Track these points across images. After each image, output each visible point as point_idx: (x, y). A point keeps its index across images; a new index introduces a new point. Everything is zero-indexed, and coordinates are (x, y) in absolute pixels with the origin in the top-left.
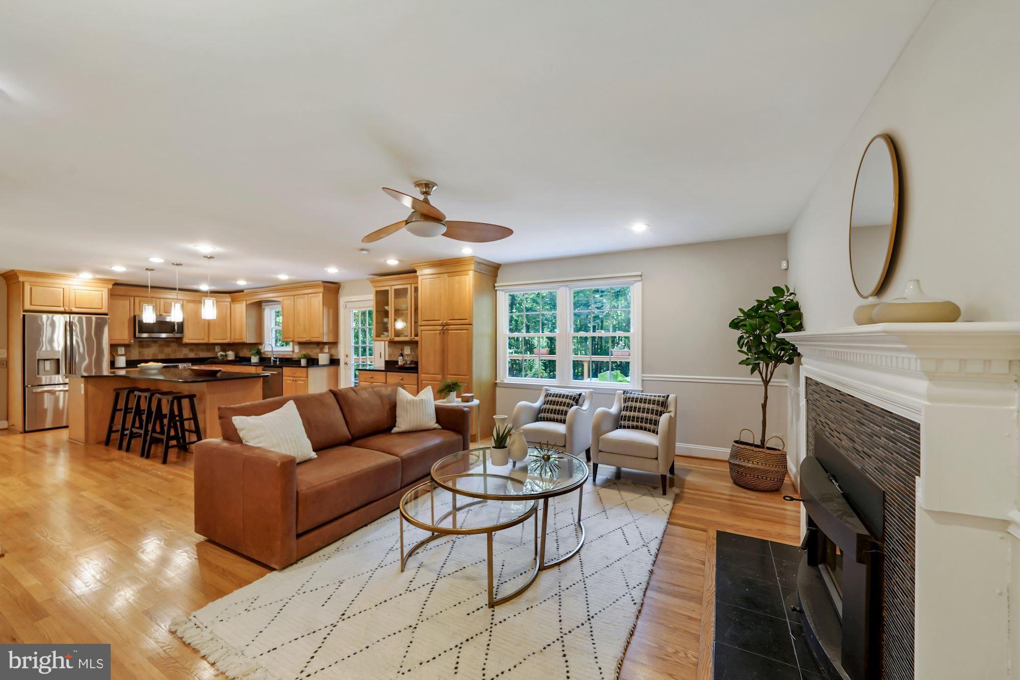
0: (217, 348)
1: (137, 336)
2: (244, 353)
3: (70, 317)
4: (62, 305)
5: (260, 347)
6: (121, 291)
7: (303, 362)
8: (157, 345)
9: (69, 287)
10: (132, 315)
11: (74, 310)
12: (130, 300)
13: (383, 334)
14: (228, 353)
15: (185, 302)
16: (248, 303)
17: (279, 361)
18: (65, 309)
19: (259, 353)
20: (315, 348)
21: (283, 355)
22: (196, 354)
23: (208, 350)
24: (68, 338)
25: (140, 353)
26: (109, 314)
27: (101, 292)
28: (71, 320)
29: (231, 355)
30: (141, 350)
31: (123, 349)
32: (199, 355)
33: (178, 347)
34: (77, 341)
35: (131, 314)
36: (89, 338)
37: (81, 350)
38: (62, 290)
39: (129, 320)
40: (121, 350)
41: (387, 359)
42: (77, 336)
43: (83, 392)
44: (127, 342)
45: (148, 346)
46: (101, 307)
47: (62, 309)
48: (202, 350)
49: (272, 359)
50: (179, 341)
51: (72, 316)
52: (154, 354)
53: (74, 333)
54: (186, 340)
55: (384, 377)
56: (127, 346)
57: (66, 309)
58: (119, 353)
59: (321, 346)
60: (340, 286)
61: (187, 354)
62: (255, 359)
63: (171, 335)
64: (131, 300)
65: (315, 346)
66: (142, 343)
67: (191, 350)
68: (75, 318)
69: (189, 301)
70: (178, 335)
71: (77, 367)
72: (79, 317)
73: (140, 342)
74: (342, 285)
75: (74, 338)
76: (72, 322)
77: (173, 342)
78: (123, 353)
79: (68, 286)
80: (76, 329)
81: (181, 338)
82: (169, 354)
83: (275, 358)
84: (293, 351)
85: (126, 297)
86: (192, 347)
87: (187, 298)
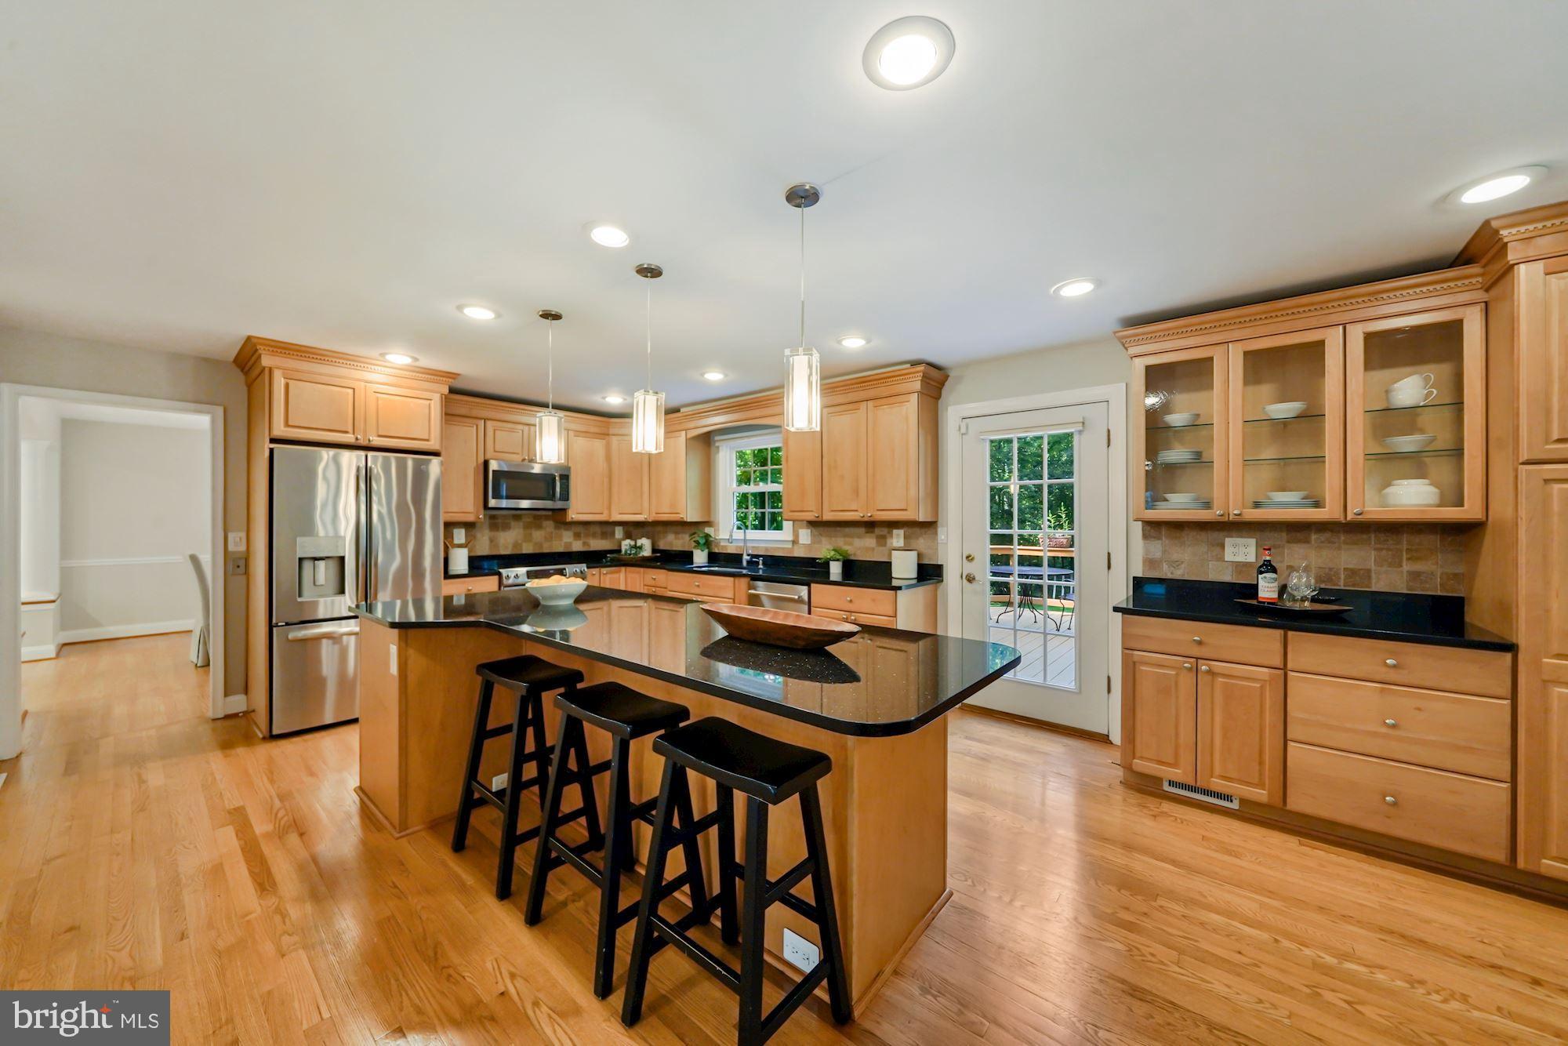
0: (619, 532)
1: (490, 506)
2: (675, 542)
3: (366, 456)
4: (350, 429)
5: (708, 530)
6: (463, 405)
7: (836, 570)
8: (521, 524)
9: (366, 386)
10: (481, 460)
11: (377, 441)
12: (477, 426)
13: (1166, 500)
14: (639, 542)
15: (571, 433)
16: (689, 436)
17: (764, 564)
18: (357, 439)
19: (708, 542)
20: (859, 537)
21: (767, 549)
22: (584, 544)
23: (604, 535)
24: (363, 507)
25: (491, 541)
26: (443, 453)
27: (428, 402)
28: (369, 464)
29: (646, 546)
30: (493, 533)
31: (463, 531)
32: (589, 545)
33: (557, 528)
34: (380, 514)
35: (479, 459)
36: (402, 507)
37: (389, 535)
38: (351, 391)
39: (476, 468)
40: (460, 536)
41: (1139, 572)
42: (380, 503)
43: (394, 669)
44: (471, 518)
45: (506, 527)
46: (427, 438)
47: (349, 438)
48: (594, 536)
49: (746, 558)
50: (558, 516)
51: (370, 454)
52: (516, 545)
53: (375, 498)
54: (573, 515)
55: (1278, 647)
56: (469, 526)
57: (359, 437)
58: (456, 541)
59: (878, 531)
60: (947, 377)
61: (570, 543)
62: (700, 558)
63: (548, 504)
64: (479, 426)
65: (862, 530)
66: (496, 520)
67: (577, 536)
68: (376, 460)
69: (578, 433)
70: (559, 505)
71: (380, 570)
72: (384, 457)
73: (492, 517)
74: (952, 374)
75: (375, 507)
76: (371, 468)
77: (547, 518)
78: (463, 541)
79: (363, 384)
80: (380, 487)
81: (564, 510)
82: (541, 545)
83: (753, 556)
84: (795, 542)
85: (470, 420)
86: (579, 529)
87: (573, 426)
